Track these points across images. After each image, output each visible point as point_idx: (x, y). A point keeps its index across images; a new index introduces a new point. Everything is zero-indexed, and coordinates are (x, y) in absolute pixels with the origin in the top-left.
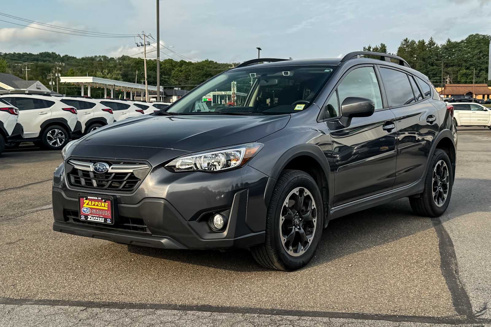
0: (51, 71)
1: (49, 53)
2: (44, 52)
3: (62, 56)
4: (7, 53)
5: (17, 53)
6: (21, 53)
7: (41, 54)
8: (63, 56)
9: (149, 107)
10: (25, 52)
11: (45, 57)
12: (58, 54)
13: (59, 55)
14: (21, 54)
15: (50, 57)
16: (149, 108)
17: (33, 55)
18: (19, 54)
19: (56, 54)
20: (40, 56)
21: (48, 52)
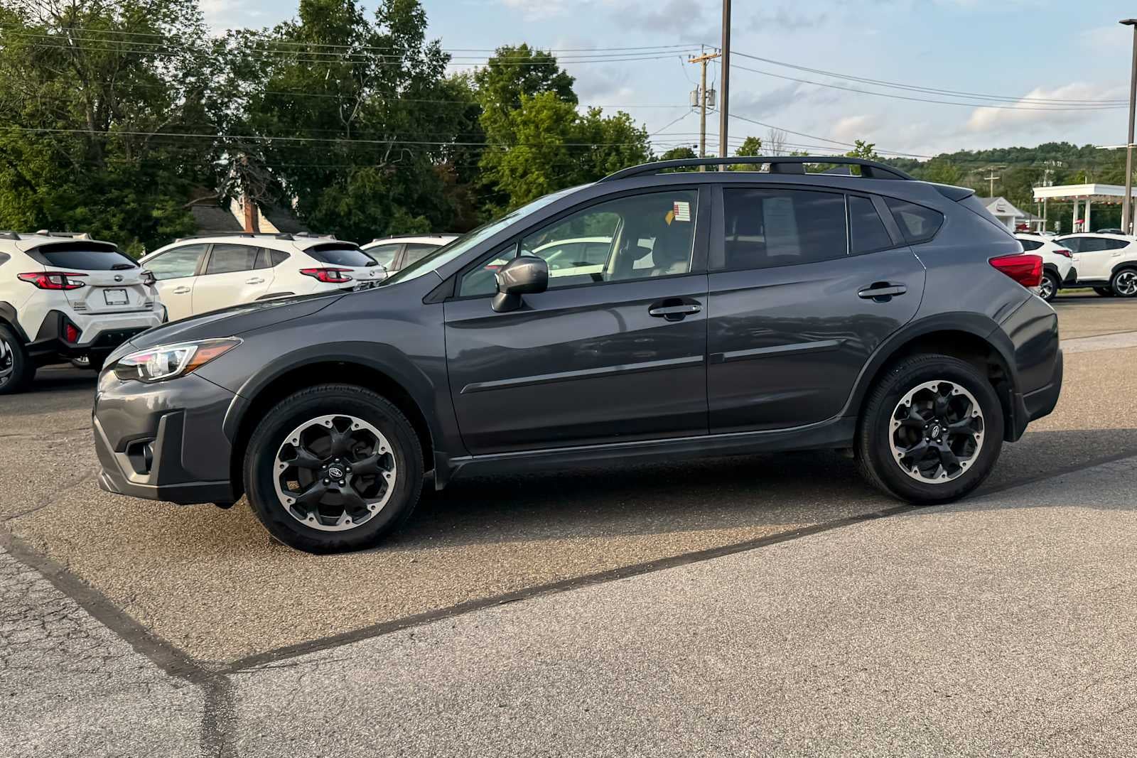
0: (1040, 178)
1: (1056, 144)
2: (1047, 142)
3: (1079, 148)
4: (982, 151)
5: (998, 149)
6: (1007, 148)
7: (1042, 148)
8: (1083, 148)
9: (1129, 243)
10: (1012, 147)
11: (1049, 152)
12: (1072, 145)
13: (1075, 146)
14: (1005, 150)
15: (1057, 151)
16: (1129, 245)
17: (1028, 149)
18: (1003, 151)
19: (1070, 145)
20: (1040, 151)
21: (1055, 142)
